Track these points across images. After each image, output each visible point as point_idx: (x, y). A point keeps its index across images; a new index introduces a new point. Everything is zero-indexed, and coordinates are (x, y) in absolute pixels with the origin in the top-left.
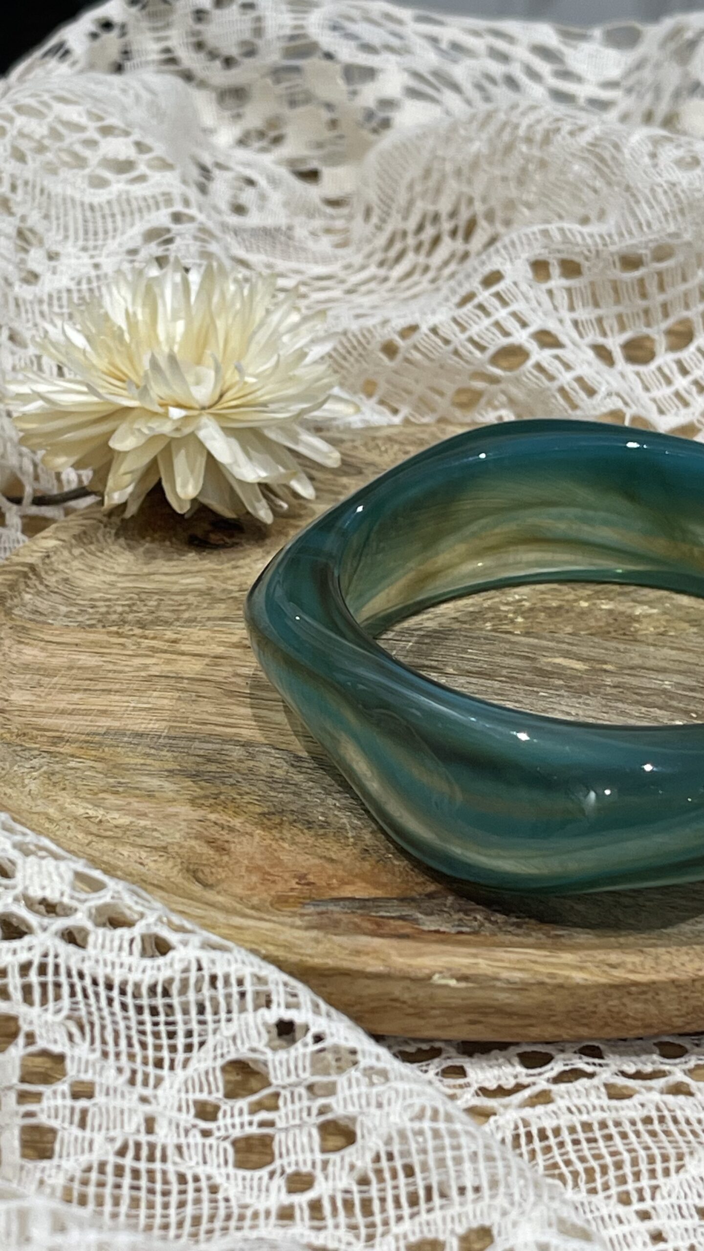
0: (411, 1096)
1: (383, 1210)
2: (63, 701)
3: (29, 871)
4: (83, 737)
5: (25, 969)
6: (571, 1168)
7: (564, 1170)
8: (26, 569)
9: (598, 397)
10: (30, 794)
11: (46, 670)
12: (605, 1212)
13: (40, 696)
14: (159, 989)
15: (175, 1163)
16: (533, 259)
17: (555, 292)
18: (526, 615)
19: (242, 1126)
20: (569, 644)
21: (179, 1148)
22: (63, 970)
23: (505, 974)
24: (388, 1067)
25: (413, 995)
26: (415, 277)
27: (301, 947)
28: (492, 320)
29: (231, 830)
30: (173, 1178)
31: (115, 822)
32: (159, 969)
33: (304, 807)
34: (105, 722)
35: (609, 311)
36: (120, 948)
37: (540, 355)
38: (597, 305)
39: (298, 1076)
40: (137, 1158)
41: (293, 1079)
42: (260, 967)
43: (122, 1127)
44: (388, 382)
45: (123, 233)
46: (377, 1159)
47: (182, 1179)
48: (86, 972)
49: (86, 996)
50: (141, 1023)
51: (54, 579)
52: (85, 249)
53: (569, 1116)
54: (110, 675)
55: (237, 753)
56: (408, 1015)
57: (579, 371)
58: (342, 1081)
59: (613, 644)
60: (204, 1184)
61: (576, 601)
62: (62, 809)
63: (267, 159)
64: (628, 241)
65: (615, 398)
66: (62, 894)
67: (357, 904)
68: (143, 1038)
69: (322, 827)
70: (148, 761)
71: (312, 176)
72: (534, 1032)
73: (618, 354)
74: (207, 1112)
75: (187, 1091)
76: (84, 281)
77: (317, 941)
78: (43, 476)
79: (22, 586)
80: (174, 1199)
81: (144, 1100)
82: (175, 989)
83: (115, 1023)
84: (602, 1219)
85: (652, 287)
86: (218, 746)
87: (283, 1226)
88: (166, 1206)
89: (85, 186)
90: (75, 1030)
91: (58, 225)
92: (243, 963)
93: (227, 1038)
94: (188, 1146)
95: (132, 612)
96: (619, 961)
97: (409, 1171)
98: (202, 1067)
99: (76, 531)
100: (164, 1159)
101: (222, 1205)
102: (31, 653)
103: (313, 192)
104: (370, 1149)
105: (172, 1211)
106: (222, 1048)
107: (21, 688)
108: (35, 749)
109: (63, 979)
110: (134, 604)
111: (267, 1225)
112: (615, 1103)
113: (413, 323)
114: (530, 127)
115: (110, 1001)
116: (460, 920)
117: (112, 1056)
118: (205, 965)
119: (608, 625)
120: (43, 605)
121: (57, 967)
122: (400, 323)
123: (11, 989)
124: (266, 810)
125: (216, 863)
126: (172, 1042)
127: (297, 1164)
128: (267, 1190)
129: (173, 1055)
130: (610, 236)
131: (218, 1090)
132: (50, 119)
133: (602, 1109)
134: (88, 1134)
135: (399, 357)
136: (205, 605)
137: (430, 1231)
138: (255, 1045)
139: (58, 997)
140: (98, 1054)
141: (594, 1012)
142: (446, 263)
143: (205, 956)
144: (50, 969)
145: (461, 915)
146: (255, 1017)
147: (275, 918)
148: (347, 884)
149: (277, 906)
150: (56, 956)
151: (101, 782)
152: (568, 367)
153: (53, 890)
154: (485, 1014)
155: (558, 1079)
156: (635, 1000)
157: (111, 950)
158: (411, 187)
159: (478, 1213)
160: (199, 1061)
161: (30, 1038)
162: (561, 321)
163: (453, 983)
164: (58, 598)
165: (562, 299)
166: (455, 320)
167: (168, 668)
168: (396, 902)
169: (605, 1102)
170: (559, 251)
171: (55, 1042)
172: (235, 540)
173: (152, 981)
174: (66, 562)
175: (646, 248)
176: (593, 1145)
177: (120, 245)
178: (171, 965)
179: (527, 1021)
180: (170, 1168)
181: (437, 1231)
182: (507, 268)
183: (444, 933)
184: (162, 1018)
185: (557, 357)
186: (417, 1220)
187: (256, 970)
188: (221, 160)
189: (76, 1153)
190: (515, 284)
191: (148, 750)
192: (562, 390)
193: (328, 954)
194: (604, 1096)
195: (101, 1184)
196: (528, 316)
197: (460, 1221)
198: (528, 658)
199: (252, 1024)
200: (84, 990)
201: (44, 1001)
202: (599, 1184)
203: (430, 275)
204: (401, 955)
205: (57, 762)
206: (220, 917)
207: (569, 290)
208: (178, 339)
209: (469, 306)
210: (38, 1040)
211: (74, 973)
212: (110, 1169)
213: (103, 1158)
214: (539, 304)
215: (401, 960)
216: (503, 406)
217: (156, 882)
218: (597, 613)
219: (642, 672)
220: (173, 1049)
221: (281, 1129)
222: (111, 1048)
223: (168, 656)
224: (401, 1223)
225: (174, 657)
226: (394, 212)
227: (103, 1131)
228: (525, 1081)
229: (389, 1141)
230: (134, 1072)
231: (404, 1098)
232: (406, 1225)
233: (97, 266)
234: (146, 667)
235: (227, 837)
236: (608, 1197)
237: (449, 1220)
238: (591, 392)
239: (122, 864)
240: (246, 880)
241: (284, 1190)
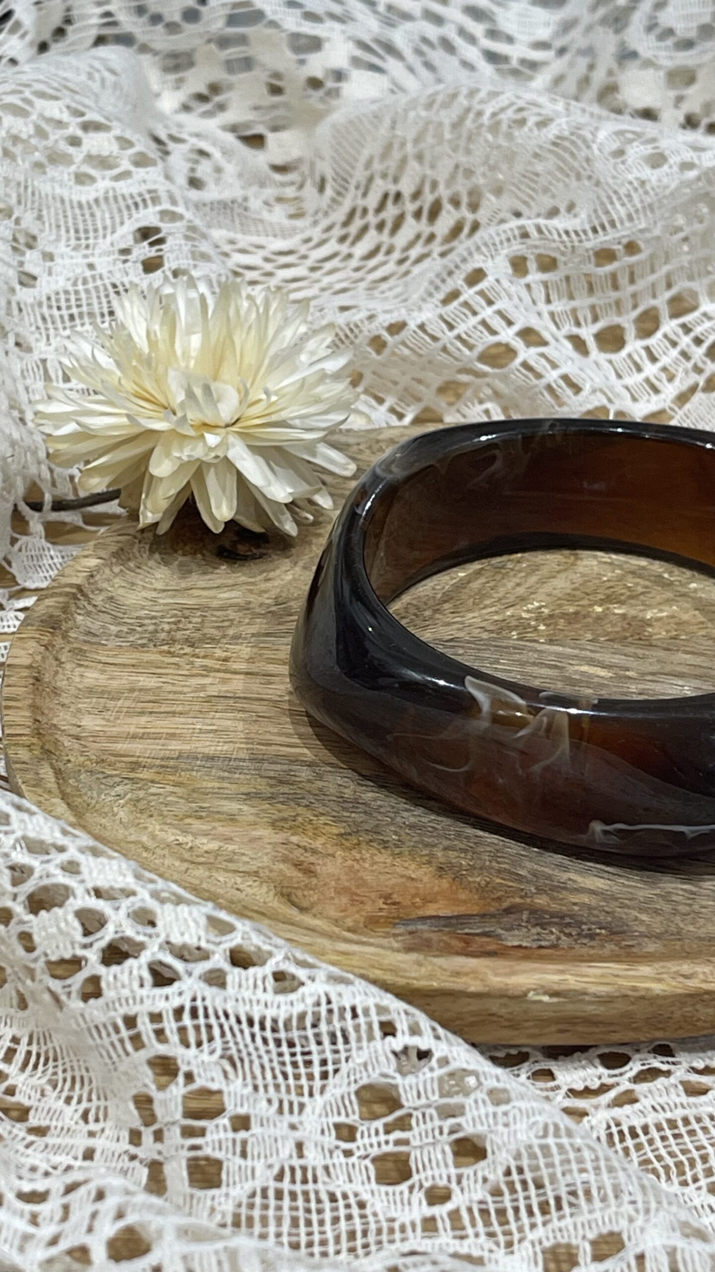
0: (534, 1114)
1: (517, 1218)
2: (133, 725)
3: (168, 919)
4: (158, 762)
5: (178, 1012)
6: (663, 1163)
7: (657, 1164)
8: (74, 591)
9: (584, 394)
10: (121, 822)
11: (109, 693)
12: (697, 1202)
13: (108, 720)
14: (294, 1023)
15: (324, 1183)
16: (512, 255)
17: (533, 285)
18: (548, 622)
19: (379, 1145)
20: (591, 651)
21: (326, 1168)
22: (211, 1012)
23: (593, 989)
24: (508, 1086)
25: (509, 1010)
26: (380, 257)
27: (405, 971)
28: (479, 318)
29: (314, 852)
30: (324, 1197)
31: (206, 848)
32: (292, 1004)
33: (377, 826)
34: (175, 746)
35: (583, 302)
36: (255, 986)
37: (526, 353)
38: (571, 297)
39: (427, 1098)
40: (293, 1181)
41: (423, 1101)
42: (381, 998)
43: (278, 1154)
44: (374, 373)
45: (113, 232)
46: (508, 1173)
47: (333, 1198)
48: (230, 1012)
49: (234, 1035)
50: (280, 1055)
51: (101, 598)
52: (76, 248)
53: (654, 1114)
54: (171, 696)
55: (305, 774)
56: (505, 1027)
57: (563, 370)
58: (469, 1102)
59: (631, 650)
60: (352, 1200)
61: (591, 605)
62: (153, 837)
63: (212, 125)
64: (602, 237)
65: (599, 394)
66: (199, 939)
67: (443, 922)
68: (283, 1069)
69: (397, 846)
70: (225, 785)
71: (256, 141)
72: (615, 1037)
73: (591, 344)
74: (347, 1133)
75: (327, 1115)
76: (80, 282)
77: (420, 964)
78: (58, 481)
79: (73, 608)
80: (328, 1216)
81: (293, 1127)
82: (308, 1021)
83: (260, 1057)
84: (696, 1208)
85: (623, 280)
86: (286, 767)
87: (430, 1237)
88: (321, 1223)
89: (72, 183)
90: (229, 1068)
91: (50, 225)
92: (366, 994)
93: (359, 1065)
94: (334, 1165)
95: (178, 629)
96: (691, 971)
97: (539, 1186)
98: (338, 1092)
99: (114, 548)
100: (315, 1181)
101: (371, 1219)
102: (92, 677)
103: (260, 159)
104: (501, 1164)
105: (328, 1227)
106: (355, 1074)
107: (90, 713)
108: (116, 775)
109: (212, 1020)
110: (179, 621)
111: (415, 1238)
112: (692, 1100)
113: (400, 319)
114: (494, 115)
115: (253, 1036)
116: (538, 934)
117: (261, 1089)
118: (333, 998)
119: (624, 630)
120: (95, 626)
121: (206, 1009)
122: (386, 319)
123: (168, 1032)
124: (342, 831)
125: (306, 886)
126: (309, 1070)
127: (433, 1178)
128: (409, 1203)
129: (311, 1083)
130: (585, 232)
131: (354, 1113)
132: (34, 117)
133: (683, 1107)
134: (249, 1162)
135: (387, 352)
136: (247, 621)
137: (563, 1237)
138: (385, 1070)
139: (211, 1039)
140: (250, 1088)
141: (670, 1018)
142: (411, 245)
143: (333, 990)
144: (201, 1012)
145: (538, 929)
146: (383, 1045)
147: (371, 940)
148: (430, 902)
149: (370, 927)
150: (204, 999)
151: (183, 807)
152: (554, 366)
153: (191, 935)
154: (574, 1024)
155: (640, 1078)
156: (707, 1006)
157: (248, 988)
158: (369, 164)
159: (607, 1219)
160: (335, 1087)
161: (189, 1077)
162: (539, 314)
163: (546, 999)
164: (107, 618)
165: (540, 295)
166: (441, 317)
167: (224, 688)
168: (477, 919)
169: (684, 1099)
170: (536, 247)
171: (213, 1080)
172: (261, 550)
173: (287, 1015)
174: (109, 580)
175: (619, 243)
176: (679, 1141)
177: (112, 244)
178: (303, 1000)
179: (612, 1028)
180: (320, 1186)
181: (569, 1237)
182: (488, 265)
183: (526, 948)
184: (298, 1049)
185: (543, 355)
186: (550, 1226)
187: (378, 1000)
188: (174, 132)
189: (241, 1181)
190: (498, 281)
191: (222, 774)
192: (549, 388)
193: (431, 977)
194: (683, 1094)
195: (265, 1207)
196: (513, 314)
197: (590, 1228)
198: (556, 667)
199: (380, 1051)
200: (231, 1029)
201: (199, 1044)
202: (689, 1176)
203: (396, 255)
204: (496, 975)
205: (140, 789)
206: (326, 943)
207: (545, 284)
208: (193, 354)
209: (455, 304)
210: (196, 1078)
211: (221, 1014)
212: (271, 1194)
213: (265, 1184)
214: (521, 300)
215: (498, 979)
216: (490, 399)
217: (256, 908)
218: (612, 618)
219: (662, 678)
220: (310, 1077)
221: (415, 1147)
222: (260, 1082)
223: (222, 675)
224: (535, 1231)
225: (229, 676)
226: (352, 188)
227: (262, 1160)
228: (609, 1081)
229: (518, 1156)
230: (281, 1102)
231: (528, 1117)
232: (540, 1232)
233: (91, 266)
234: (203, 688)
235: (312, 859)
236: (699, 1188)
237: (579, 1226)
238: (577, 389)
239: (221, 891)
240: (336, 901)
241: (424, 1203)
